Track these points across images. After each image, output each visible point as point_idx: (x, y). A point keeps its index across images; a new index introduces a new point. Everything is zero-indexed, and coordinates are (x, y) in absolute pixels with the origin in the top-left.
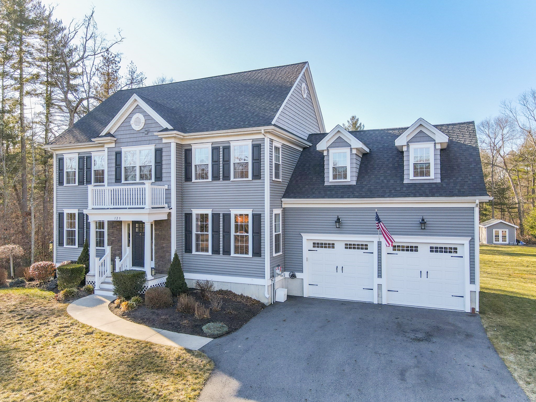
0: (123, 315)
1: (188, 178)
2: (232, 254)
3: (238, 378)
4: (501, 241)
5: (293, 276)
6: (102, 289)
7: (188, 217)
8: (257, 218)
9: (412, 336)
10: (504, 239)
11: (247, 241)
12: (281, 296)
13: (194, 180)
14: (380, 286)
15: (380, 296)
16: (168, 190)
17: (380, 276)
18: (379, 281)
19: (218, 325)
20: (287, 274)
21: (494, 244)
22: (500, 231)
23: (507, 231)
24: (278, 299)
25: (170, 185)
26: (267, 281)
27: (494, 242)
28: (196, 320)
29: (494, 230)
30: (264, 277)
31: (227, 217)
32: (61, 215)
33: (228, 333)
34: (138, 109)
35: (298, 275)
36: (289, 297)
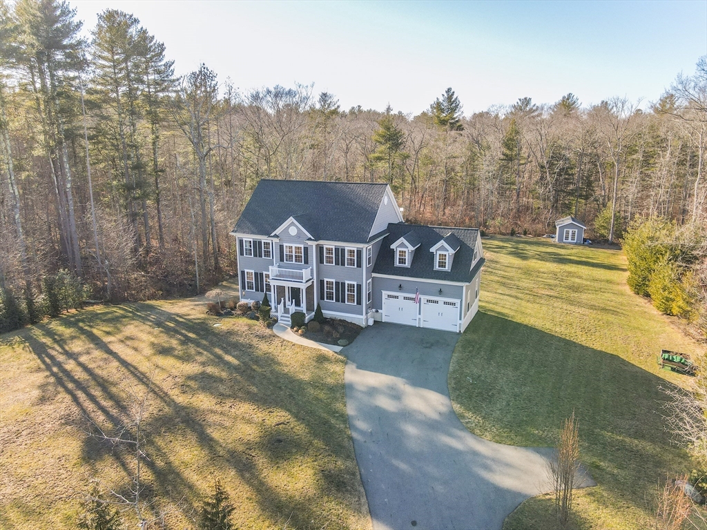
0: (301, 335)
1: (322, 262)
2: (346, 303)
3: (356, 363)
4: (570, 240)
5: (377, 311)
6: (281, 320)
7: (322, 282)
8: (359, 287)
9: (425, 345)
10: (573, 239)
11: (354, 297)
12: (371, 322)
13: (325, 263)
14: (419, 319)
15: (419, 323)
16: (312, 270)
17: (420, 314)
18: (419, 316)
19: (344, 341)
20: (374, 310)
21: (564, 243)
22: (571, 231)
23: (576, 231)
24: (369, 324)
25: (313, 267)
26: (364, 317)
27: (564, 241)
28: (333, 338)
29: (565, 230)
30: (362, 315)
31: (343, 284)
32: (243, 273)
33: (349, 344)
34: (292, 224)
35: (380, 311)
36: (375, 322)
